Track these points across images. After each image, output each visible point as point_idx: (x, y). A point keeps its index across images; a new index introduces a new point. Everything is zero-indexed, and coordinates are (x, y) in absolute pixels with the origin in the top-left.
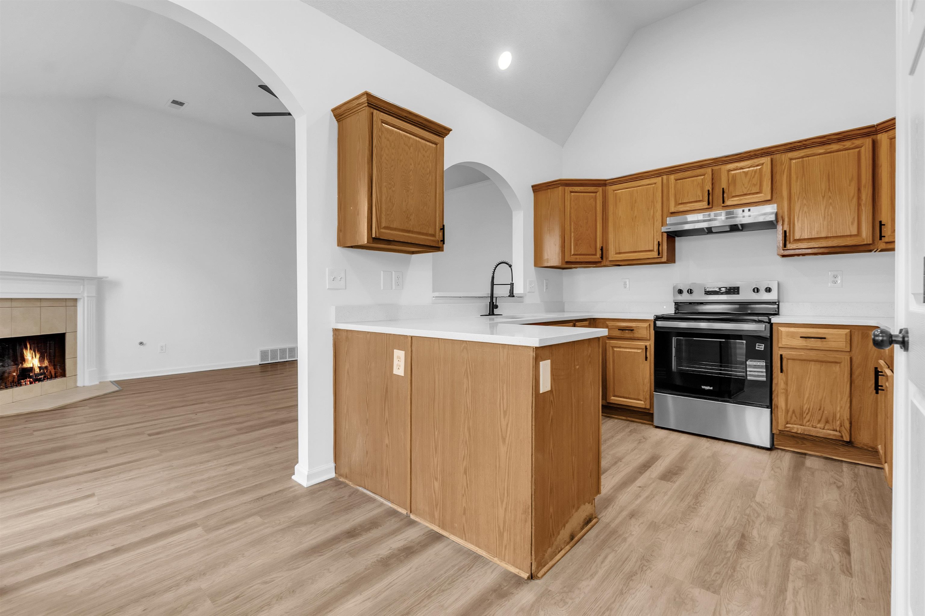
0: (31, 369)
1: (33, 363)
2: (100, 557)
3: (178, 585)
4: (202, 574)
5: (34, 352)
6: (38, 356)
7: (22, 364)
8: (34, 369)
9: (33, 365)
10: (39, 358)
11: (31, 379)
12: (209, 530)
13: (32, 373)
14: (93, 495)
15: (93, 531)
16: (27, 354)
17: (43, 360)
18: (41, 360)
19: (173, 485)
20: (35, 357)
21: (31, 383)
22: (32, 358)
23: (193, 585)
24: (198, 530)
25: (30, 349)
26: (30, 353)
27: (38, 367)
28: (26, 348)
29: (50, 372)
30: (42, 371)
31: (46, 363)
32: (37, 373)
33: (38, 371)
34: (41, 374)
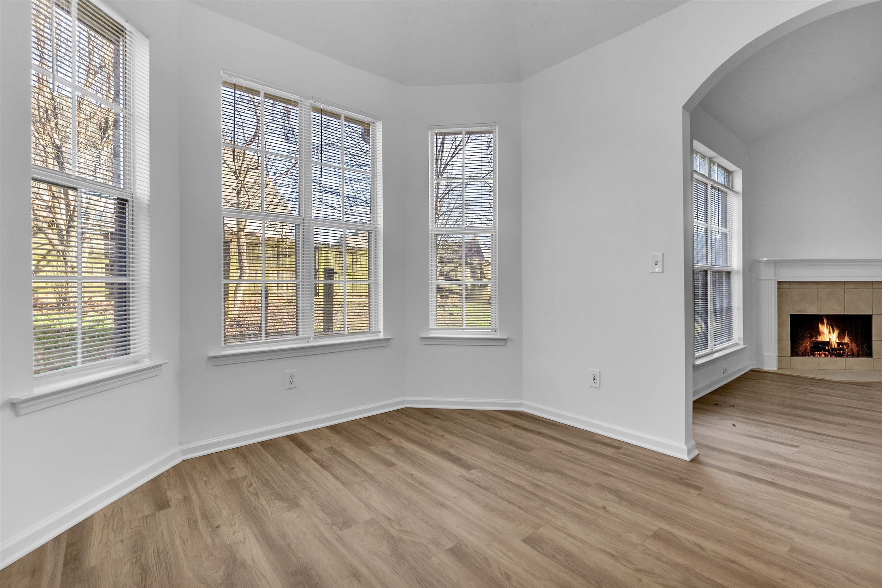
0: (828, 343)
1: (830, 338)
2: (758, 480)
3: (781, 525)
4: (807, 534)
5: (832, 328)
6: (836, 332)
7: (817, 338)
8: (831, 343)
9: (830, 340)
10: (838, 334)
11: (827, 353)
12: (852, 517)
13: (828, 347)
14: (797, 447)
15: (772, 465)
17: (843, 337)
18: (841, 336)
19: (871, 474)
20: (833, 332)
21: (826, 356)
22: (830, 333)
23: (790, 534)
24: (846, 513)
25: (827, 324)
26: (827, 328)
27: (837, 342)
28: (823, 323)
29: (852, 349)
30: (841, 347)
31: (846, 340)
32: (835, 348)
33: (836, 346)
34: (840, 350)
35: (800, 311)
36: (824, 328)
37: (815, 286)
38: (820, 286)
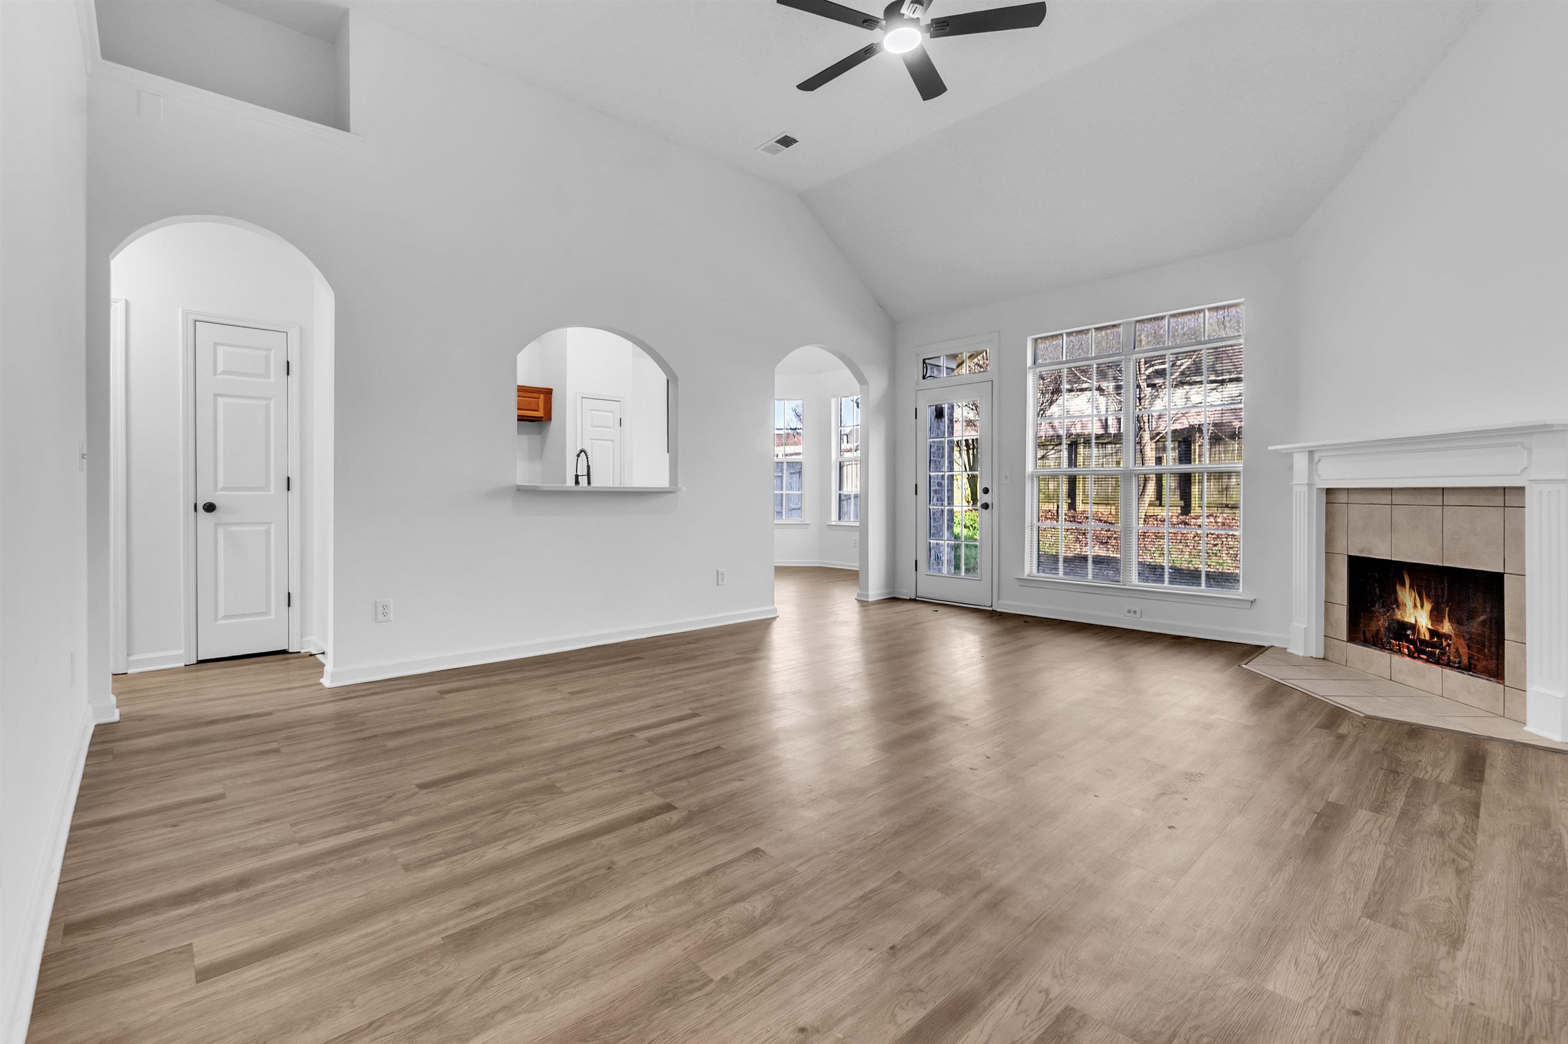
0: (1414, 627)
1: (1415, 617)
5: (1419, 596)
6: (1428, 606)
7: (1394, 612)
8: (1419, 628)
9: (1416, 621)
10: (1431, 612)
11: (1411, 646)
13: (1414, 634)
16: (1404, 597)
17: (1440, 618)
18: (1436, 616)
20: (1422, 607)
21: (1411, 654)
22: (1415, 606)
25: (1411, 587)
26: (1411, 594)
27: (1429, 629)
28: (1403, 585)
29: (1458, 651)
30: (1436, 639)
31: (1446, 627)
32: (1425, 640)
33: (1427, 638)
34: (1434, 646)
35: (1362, 551)
36: (1406, 596)
37: (1387, 499)
38: (1397, 499)
